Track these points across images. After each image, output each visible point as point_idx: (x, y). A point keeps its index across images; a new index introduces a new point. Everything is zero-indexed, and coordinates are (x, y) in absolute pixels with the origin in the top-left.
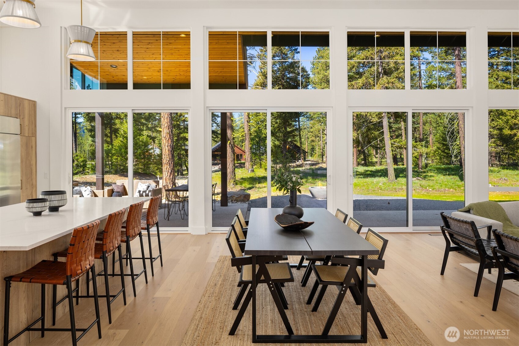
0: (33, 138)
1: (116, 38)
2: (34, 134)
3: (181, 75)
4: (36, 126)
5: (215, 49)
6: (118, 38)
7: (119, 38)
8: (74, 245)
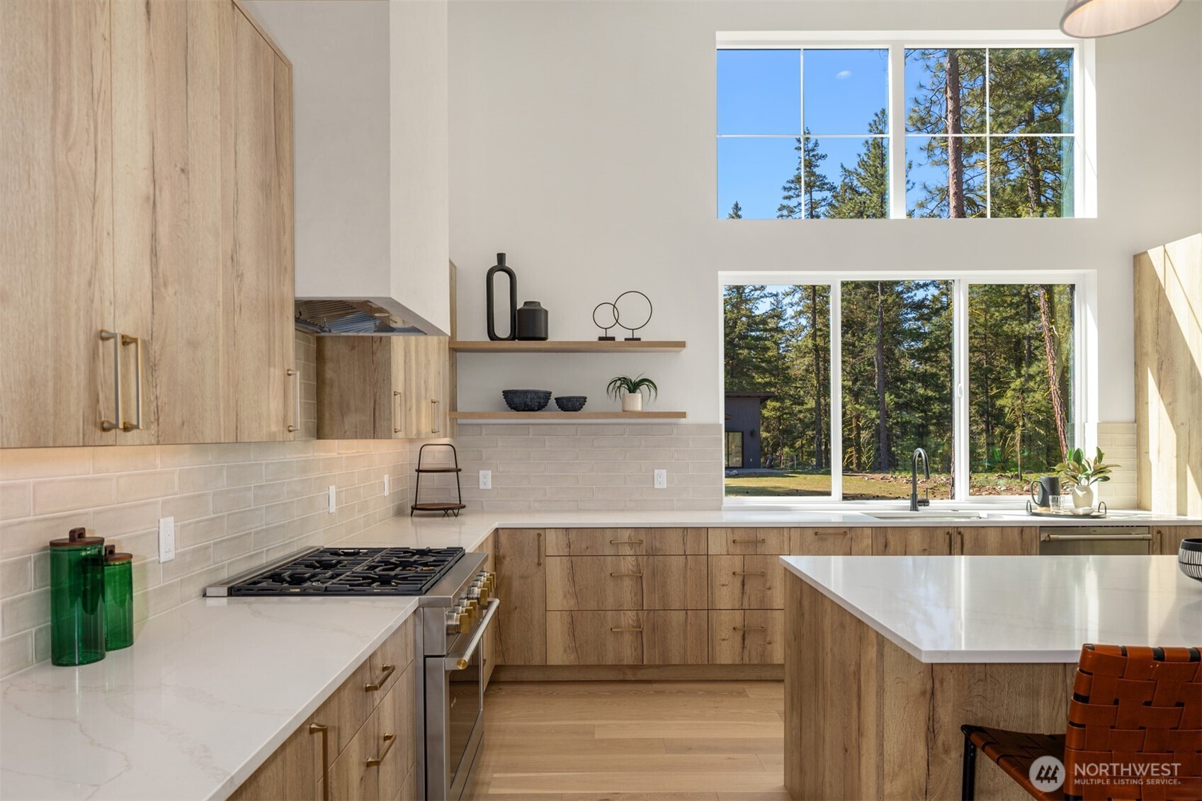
8: (1085, 699)
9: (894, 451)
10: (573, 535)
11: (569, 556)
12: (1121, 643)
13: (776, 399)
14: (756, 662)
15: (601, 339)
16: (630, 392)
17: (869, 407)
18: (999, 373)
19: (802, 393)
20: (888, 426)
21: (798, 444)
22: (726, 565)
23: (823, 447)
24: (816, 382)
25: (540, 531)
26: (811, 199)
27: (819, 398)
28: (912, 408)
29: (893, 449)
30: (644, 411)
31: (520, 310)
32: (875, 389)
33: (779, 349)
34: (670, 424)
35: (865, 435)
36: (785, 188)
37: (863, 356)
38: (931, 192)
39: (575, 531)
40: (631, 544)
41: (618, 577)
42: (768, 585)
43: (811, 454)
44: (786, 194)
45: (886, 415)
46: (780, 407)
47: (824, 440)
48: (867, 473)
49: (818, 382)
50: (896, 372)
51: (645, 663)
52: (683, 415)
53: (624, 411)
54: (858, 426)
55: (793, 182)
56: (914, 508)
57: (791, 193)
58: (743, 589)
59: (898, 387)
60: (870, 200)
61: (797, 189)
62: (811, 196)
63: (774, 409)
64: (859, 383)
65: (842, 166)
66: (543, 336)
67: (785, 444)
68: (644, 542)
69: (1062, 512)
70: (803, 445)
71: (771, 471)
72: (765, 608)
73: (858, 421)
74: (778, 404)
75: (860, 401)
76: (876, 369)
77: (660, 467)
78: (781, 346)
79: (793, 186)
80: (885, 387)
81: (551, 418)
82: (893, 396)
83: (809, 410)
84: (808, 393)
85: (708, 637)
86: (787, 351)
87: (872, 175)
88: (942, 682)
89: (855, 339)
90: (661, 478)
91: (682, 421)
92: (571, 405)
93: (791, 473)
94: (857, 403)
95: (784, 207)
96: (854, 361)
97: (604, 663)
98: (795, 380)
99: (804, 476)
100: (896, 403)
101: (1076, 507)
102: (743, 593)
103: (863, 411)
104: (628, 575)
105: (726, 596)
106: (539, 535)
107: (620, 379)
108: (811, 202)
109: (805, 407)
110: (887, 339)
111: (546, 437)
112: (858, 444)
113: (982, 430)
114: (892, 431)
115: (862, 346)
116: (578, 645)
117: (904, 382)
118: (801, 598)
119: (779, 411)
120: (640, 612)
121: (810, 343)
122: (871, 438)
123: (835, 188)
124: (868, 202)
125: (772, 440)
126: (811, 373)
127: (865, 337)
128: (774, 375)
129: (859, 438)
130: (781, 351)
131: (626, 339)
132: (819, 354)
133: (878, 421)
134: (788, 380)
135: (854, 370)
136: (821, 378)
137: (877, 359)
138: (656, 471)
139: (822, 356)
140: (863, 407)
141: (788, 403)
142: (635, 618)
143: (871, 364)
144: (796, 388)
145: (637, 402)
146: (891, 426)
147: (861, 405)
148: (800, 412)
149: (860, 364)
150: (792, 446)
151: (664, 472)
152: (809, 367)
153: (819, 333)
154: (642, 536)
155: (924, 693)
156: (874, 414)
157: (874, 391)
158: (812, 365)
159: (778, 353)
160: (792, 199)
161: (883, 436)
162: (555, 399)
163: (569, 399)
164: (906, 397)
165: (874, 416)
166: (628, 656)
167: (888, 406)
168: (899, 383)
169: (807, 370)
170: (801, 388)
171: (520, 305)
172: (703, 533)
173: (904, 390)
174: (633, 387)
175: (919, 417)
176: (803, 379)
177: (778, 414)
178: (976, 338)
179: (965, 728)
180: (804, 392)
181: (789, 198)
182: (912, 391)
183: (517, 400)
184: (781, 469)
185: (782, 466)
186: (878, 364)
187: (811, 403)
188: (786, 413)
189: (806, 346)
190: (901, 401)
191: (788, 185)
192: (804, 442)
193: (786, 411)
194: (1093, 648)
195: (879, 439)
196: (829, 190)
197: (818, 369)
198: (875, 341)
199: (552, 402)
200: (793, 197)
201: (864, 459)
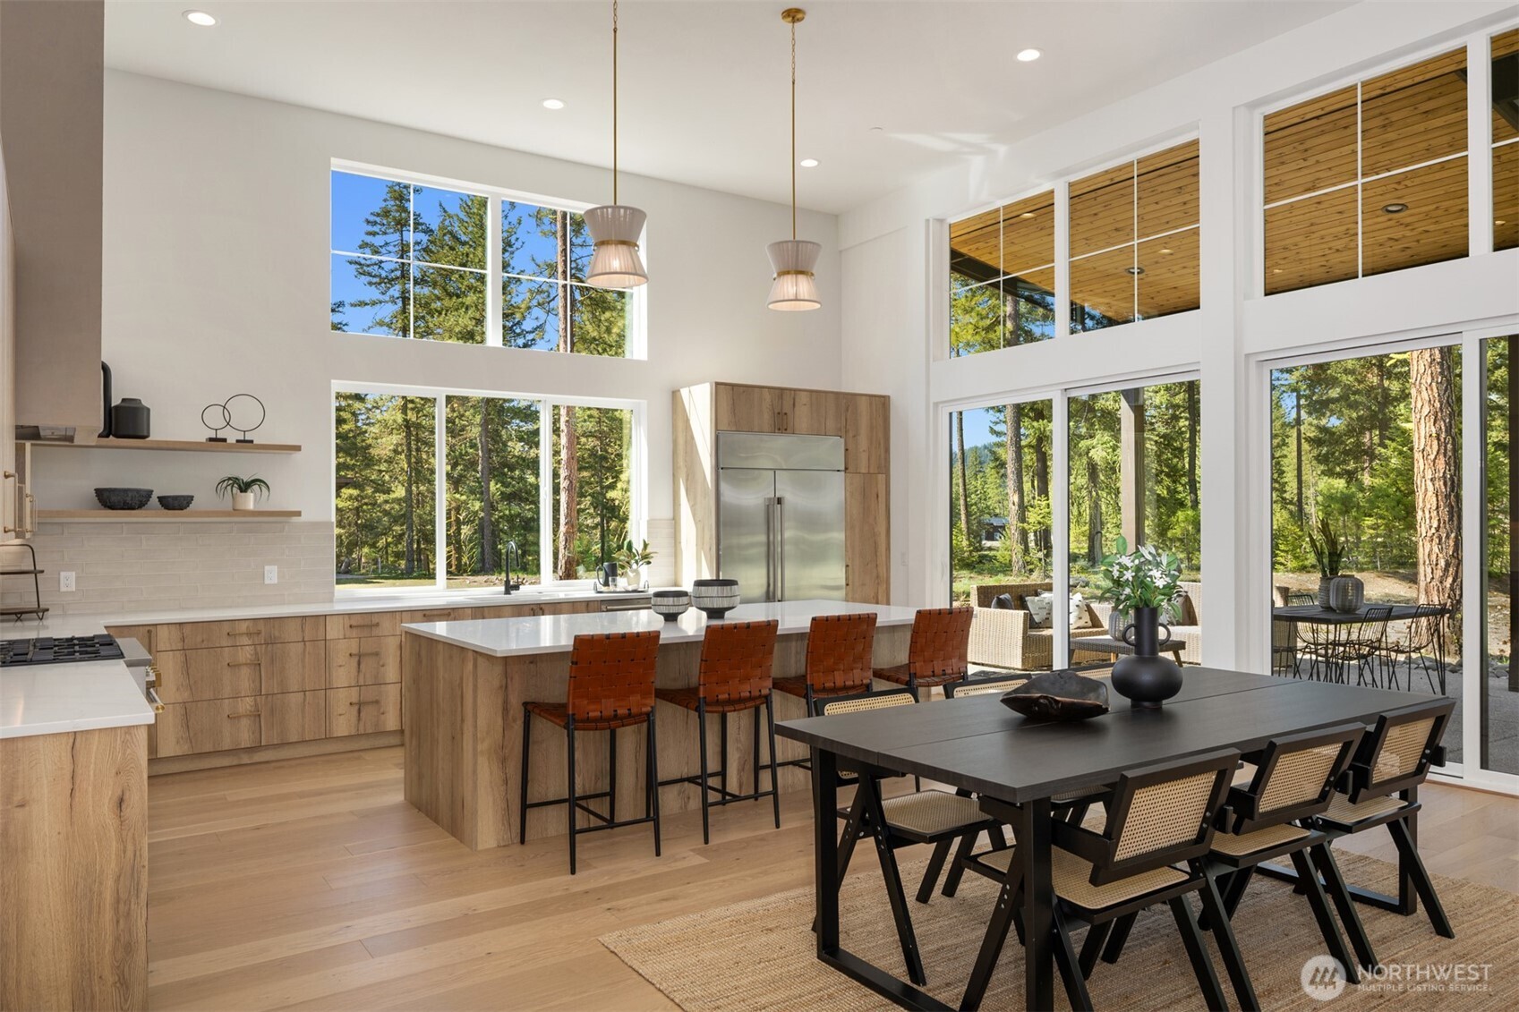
0: (881, 477)
1: (1093, 202)
2: (884, 468)
3: (1338, 250)
4: (887, 450)
5: (1395, 146)
6: (1095, 199)
7: (1099, 199)
8: (576, 663)
9: (500, 550)
10: (187, 630)
11: (184, 649)
12: (591, 633)
13: (356, 485)
14: (370, 731)
15: (211, 440)
16: (241, 492)
17: (472, 497)
18: (614, 461)
19: (387, 478)
20: (493, 519)
21: (381, 543)
22: (342, 646)
23: (415, 546)
24: (406, 466)
25: (151, 628)
26: (402, 240)
27: (410, 486)
28: (521, 499)
29: (499, 546)
30: (256, 510)
31: (116, 407)
32: (478, 475)
33: (357, 421)
34: (281, 522)
35: (466, 531)
36: (368, 222)
37: (465, 436)
38: (539, 266)
39: (189, 626)
40: (249, 634)
41: (235, 666)
42: (381, 663)
43: (398, 555)
44: (370, 228)
45: (491, 507)
46: (358, 495)
47: (416, 537)
48: (469, 575)
49: (409, 466)
50: (502, 457)
51: (263, 744)
52: (298, 514)
53: (234, 510)
54: (457, 520)
55: (378, 215)
56: (507, 592)
57: (376, 229)
58: (359, 668)
59: (505, 475)
60: (474, 254)
61: (384, 225)
62: (402, 236)
63: (350, 498)
64: (459, 468)
65: (441, 205)
66: (145, 434)
67: (364, 544)
68: (263, 633)
69: (618, 590)
70: (388, 544)
71: (349, 576)
72: (379, 683)
73: (458, 513)
74: (355, 492)
75: (460, 489)
76: (480, 452)
77: (270, 563)
78: (360, 417)
79: (378, 220)
80: (491, 474)
81: (151, 516)
82: (499, 486)
83: (398, 501)
84: (397, 478)
85: (326, 714)
86: (367, 425)
87: (476, 225)
88: (512, 679)
89: (455, 415)
90: (272, 574)
91: (295, 519)
92: (174, 504)
93: (375, 578)
94: (457, 492)
95: (367, 244)
96: (454, 441)
97: (220, 749)
98: (379, 461)
99: (391, 581)
100: (502, 493)
101: (629, 585)
102: (359, 672)
103: (465, 502)
104: (246, 664)
105: (343, 675)
106: (149, 632)
107: (229, 479)
108: (402, 243)
109: (393, 496)
110: (492, 419)
111: (143, 536)
112: (458, 542)
113: (597, 525)
114: (498, 525)
115: (464, 425)
116: (192, 735)
117: (512, 469)
118: (419, 651)
119: (357, 500)
120: (258, 698)
121: (399, 418)
122: (473, 534)
123: (431, 231)
124: (471, 256)
125: (347, 538)
126: (400, 453)
127: (467, 414)
128: (350, 455)
129: (460, 534)
130: (359, 424)
131: (238, 441)
132: (410, 431)
133: (482, 514)
134: (369, 462)
135: (454, 452)
136: (413, 460)
137: (480, 440)
138: (267, 568)
139: (414, 433)
140: (464, 497)
141: (369, 491)
142: (253, 703)
143: (473, 446)
144: (380, 471)
145: (250, 501)
146: (497, 520)
147: (462, 495)
148: (386, 502)
149: (461, 445)
150: (373, 546)
151: (275, 568)
152: (397, 447)
153: (410, 406)
154: (261, 626)
155: (501, 687)
156: (477, 505)
157: (478, 479)
158: (401, 445)
159: (356, 426)
160: (377, 236)
161: (487, 532)
162: (158, 497)
163: (176, 498)
164: (514, 486)
165: (477, 508)
166: (246, 739)
167: (493, 497)
168: (506, 470)
169: (395, 451)
170: (387, 472)
171: (116, 401)
172: (322, 619)
173: (512, 478)
174: (245, 487)
175: (529, 510)
176: (390, 461)
177: (356, 504)
178: (591, 422)
179: (525, 704)
180: (391, 477)
181: (374, 234)
182: (522, 479)
183: (114, 499)
184: (363, 574)
185: (363, 571)
186: (482, 447)
187: (400, 492)
188: (366, 504)
189: (395, 421)
190: (508, 490)
191: (372, 218)
192: (390, 540)
193: (366, 501)
194: (578, 636)
195: (483, 535)
196: (425, 232)
197: (409, 450)
198: (478, 420)
199: (154, 500)
200: (378, 234)
201: (465, 559)
